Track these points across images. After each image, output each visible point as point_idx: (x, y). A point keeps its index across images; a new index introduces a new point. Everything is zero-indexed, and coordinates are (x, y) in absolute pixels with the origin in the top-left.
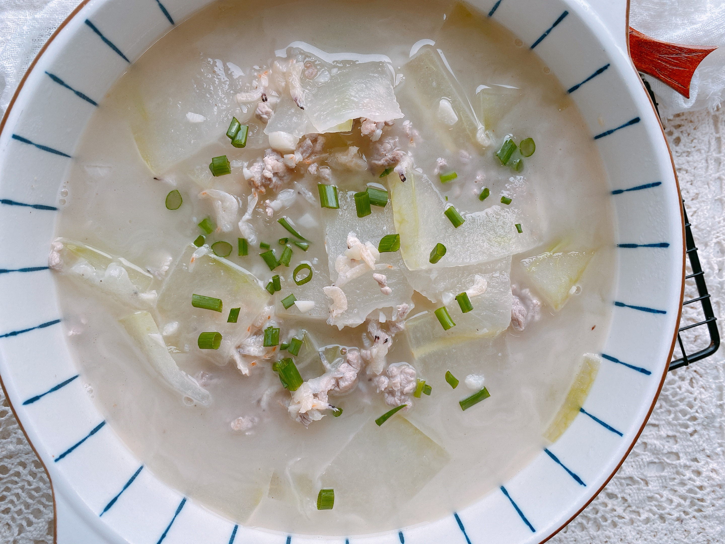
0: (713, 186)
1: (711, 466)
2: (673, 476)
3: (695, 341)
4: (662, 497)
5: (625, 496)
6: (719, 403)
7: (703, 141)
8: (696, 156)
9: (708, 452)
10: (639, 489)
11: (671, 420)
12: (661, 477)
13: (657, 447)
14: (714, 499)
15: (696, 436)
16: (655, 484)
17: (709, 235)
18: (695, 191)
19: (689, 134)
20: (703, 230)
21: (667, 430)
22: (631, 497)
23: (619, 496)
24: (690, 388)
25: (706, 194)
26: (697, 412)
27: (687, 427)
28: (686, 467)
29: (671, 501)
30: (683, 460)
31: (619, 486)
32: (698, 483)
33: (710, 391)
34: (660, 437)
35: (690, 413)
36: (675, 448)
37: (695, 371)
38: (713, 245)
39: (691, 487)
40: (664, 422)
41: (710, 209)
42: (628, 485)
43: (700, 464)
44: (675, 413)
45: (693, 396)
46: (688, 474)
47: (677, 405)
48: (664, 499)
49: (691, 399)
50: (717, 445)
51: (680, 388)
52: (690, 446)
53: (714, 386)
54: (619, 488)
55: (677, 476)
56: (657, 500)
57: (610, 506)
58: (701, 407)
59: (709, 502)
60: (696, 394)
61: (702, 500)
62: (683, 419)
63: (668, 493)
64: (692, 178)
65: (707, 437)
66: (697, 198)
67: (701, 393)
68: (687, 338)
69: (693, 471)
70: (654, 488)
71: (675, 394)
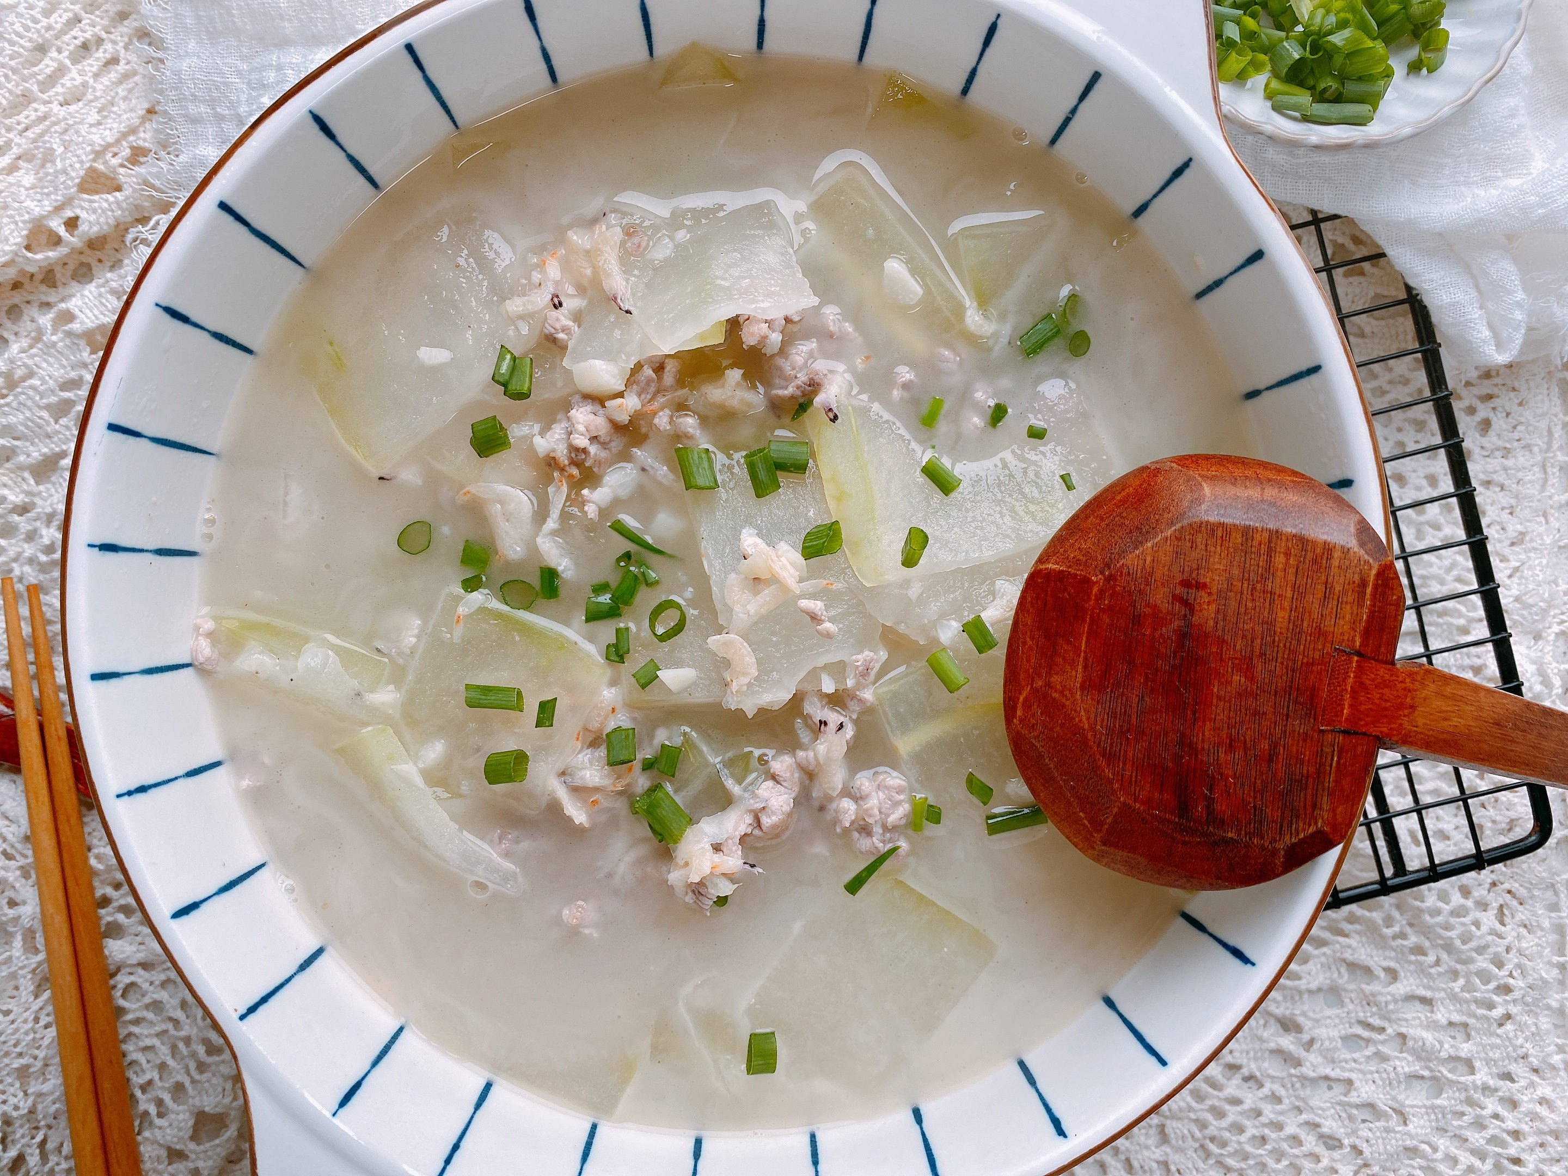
0: (1557, 519)
1: (1539, 1092)
2: (1459, 1108)
3: (1510, 830)
4: (1435, 1150)
5: (1358, 1142)
6: (1556, 959)
7: (1536, 428)
8: (1522, 459)
9: (1535, 1062)
10: (1387, 1130)
11: (1457, 990)
12: (1433, 1107)
13: (1428, 1044)
14: (1543, 1161)
15: (1509, 1027)
16: (1422, 1122)
17: (1543, 619)
18: (1519, 527)
19: (1508, 415)
20: (1531, 606)
21: (1450, 1012)
22: (1371, 1146)
23: (1346, 1142)
24: (1498, 926)
25: (1540, 535)
26: (1511, 975)
27: (1491, 1006)
28: (1486, 1089)
29: (1454, 1161)
30: (1482, 1076)
31: (1347, 1122)
32: (1511, 1125)
33: (1540, 933)
34: (1433, 1026)
35: (1496, 977)
36: (1466, 1049)
37: (1509, 892)
38: (1552, 637)
39: (1497, 1131)
40: (1443, 994)
41: (1547, 565)
42: (1364, 1121)
43: (1516, 1085)
44: (1468, 975)
45: (1506, 942)
46: (1492, 1106)
47: (1470, 961)
48: (1439, 1155)
49: (1501, 949)
50: (1553, 1048)
51: (1477, 924)
52: (1497, 1047)
53: (1546, 924)
54: (1345, 1127)
55: (1468, 1109)
56: (1424, 1156)
57: (1325, 1162)
58: (1519, 966)
59: (1531, 1166)
60: (1509, 939)
61: (1517, 1161)
62: (1484, 991)
63: (1448, 1143)
64: (1513, 502)
65: (1533, 1029)
66: (1522, 542)
67: (1519, 937)
68: (1494, 822)
69: (1502, 1100)
70: (1419, 1131)
71: (1466, 938)
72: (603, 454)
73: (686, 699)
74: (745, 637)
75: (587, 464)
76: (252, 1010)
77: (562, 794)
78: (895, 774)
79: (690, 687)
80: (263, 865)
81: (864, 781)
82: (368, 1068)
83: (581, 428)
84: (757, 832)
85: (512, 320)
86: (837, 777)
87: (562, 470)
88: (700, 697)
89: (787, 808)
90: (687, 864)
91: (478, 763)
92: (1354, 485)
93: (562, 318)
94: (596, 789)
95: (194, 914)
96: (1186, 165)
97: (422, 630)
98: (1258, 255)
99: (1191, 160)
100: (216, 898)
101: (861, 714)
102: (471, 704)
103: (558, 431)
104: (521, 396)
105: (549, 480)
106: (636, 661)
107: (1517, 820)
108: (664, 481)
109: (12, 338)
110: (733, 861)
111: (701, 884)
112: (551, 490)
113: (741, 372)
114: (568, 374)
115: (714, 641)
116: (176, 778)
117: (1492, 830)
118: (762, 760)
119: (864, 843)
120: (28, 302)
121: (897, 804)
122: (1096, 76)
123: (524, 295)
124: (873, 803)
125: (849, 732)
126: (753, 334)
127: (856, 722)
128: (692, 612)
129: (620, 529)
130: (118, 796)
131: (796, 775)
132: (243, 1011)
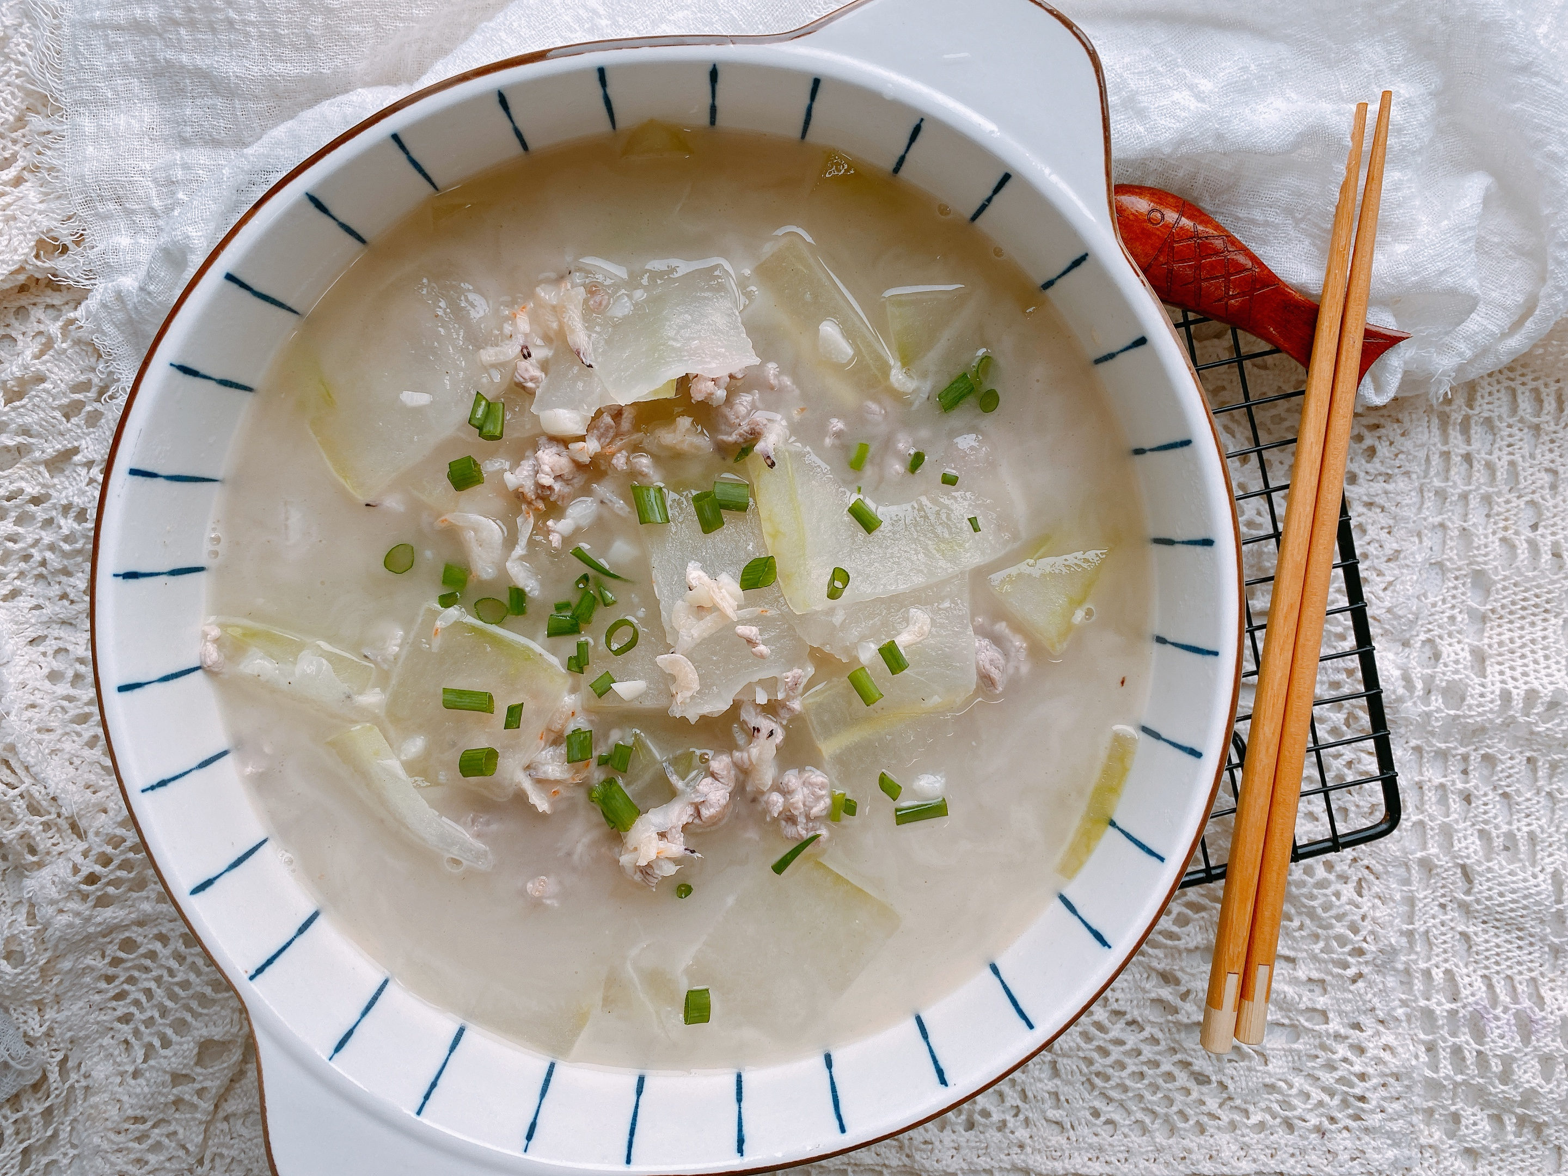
0: (1430, 538)
1: (1383, 1041)
2: (1313, 1052)
3: (1371, 813)
4: (1291, 1086)
5: (1224, 1079)
6: (1405, 927)
7: (1415, 457)
8: (1401, 484)
9: (1381, 1015)
10: (1250, 1069)
11: (1317, 951)
12: (1291, 1051)
13: (1289, 997)
14: (1384, 1099)
15: (1361, 984)
16: (1280, 1063)
17: (1411, 628)
18: (1395, 546)
19: (1391, 443)
20: (1400, 617)
21: (1310, 969)
22: (1235, 1082)
23: (1214, 1078)
24: (1356, 897)
25: (1413, 554)
26: (1365, 940)
27: (1346, 966)
28: (1337, 1037)
29: (1308, 1096)
30: (1335, 1025)
31: (1215, 1062)
32: (1357, 1068)
33: (1392, 904)
34: (1294, 981)
35: (1352, 942)
36: (1321, 1002)
37: (1368, 868)
38: (1418, 645)
39: (1345, 1073)
40: (1304, 954)
41: (1417, 581)
42: (1230, 1061)
43: (1364, 1034)
44: (1327, 939)
45: (1362, 911)
46: (1342, 1051)
47: (1330, 927)
48: (1294, 1091)
49: (1357, 918)
50: (1397, 1003)
51: (1338, 895)
52: (1349, 1001)
53: (1398, 897)
54: (1213, 1065)
55: (1321, 1053)
56: (1280, 1091)
57: (1195, 1095)
58: (1372, 932)
59: (1374, 1103)
60: (1365, 909)
61: (1362, 1099)
62: (1340, 952)
63: (1302, 1081)
64: (1391, 522)
65: (1381, 986)
66: (1397, 558)
67: (1374, 907)
68: (1357, 806)
69: (1351, 1047)
70: (1277, 1070)
71: (1327, 907)
72: (567, 490)
73: (636, 705)
74: (689, 656)
75: (552, 499)
76: (260, 971)
77: (527, 785)
78: (818, 772)
79: (640, 696)
80: (265, 841)
81: (792, 778)
82: (357, 1019)
83: (547, 468)
84: (697, 821)
85: (486, 368)
86: (767, 775)
87: (530, 503)
88: (649, 704)
89: (723, 802)
90: (636, 849)
91: (454, 757)
92: (1214, 544)
93: (530, 369)
94: (557, 782)
95: (209, 890)
96: (1082, 259)
97: (404, 639)
99: (1086, 254)
100: (227, 874)
101: (790, 721)
102: (448, 705)
103: (526, 468)
104: (493, 438)
105: (519, 512)
106: (594, 672)
108: (621, 513)
110: (676, 847)
111: (649, 865)
112: (519, 520)
113: (690, 420)
114: (537, 418)
115: (662, 660)
116: (191, 771)
117: (1355, 813)
118: (704, 760)
119: (790, 831)
120: (34, 304)
121: (818, 798)
122: (1007, 177)
123: (497, 346)
124: (798, 798)
125: (779, 736)
126: (700, 392)
127: (786, 728)
128: (642, 630)
129: (580, 555)
130: (143, 791)
131: (733, 772)
132: (252, 972)
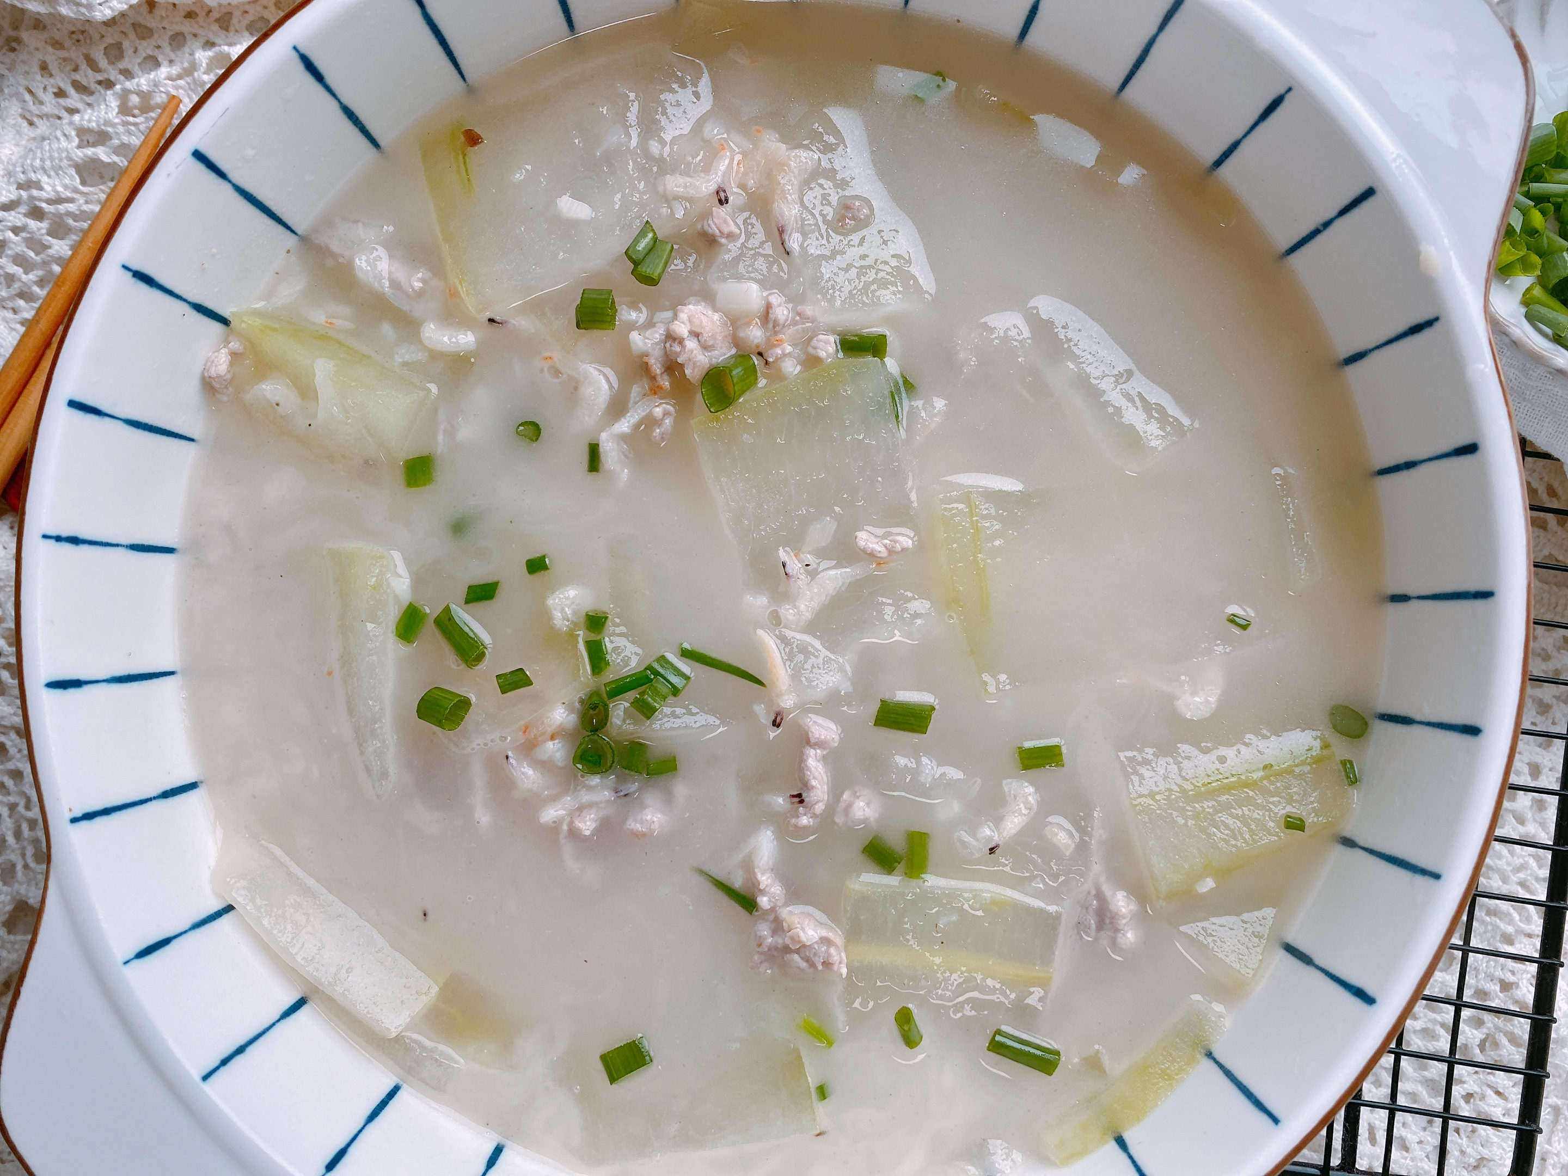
76: (89, 816)
80: (172, 673)
82: (187, 927)
85: (669, 198)
92: (1481, 736)
95: (72, 693)
96: (1429, 323)
98: (1470, 449)
99: (1437, 319)
100: (104, 685)
104: (649, 280)
107: (1489, 1160)
109: (166, 63)
116: (117, 545)
120: (195, 35)
122: (1369, 193)
130: (45, 536)
132: (78, 813)
